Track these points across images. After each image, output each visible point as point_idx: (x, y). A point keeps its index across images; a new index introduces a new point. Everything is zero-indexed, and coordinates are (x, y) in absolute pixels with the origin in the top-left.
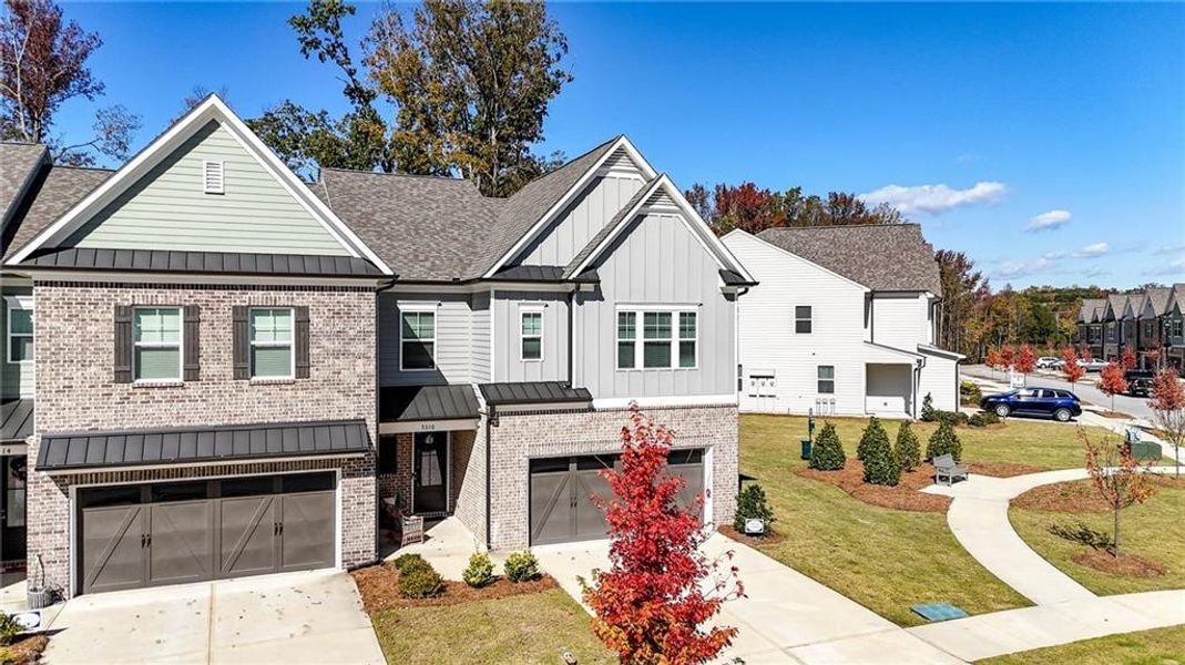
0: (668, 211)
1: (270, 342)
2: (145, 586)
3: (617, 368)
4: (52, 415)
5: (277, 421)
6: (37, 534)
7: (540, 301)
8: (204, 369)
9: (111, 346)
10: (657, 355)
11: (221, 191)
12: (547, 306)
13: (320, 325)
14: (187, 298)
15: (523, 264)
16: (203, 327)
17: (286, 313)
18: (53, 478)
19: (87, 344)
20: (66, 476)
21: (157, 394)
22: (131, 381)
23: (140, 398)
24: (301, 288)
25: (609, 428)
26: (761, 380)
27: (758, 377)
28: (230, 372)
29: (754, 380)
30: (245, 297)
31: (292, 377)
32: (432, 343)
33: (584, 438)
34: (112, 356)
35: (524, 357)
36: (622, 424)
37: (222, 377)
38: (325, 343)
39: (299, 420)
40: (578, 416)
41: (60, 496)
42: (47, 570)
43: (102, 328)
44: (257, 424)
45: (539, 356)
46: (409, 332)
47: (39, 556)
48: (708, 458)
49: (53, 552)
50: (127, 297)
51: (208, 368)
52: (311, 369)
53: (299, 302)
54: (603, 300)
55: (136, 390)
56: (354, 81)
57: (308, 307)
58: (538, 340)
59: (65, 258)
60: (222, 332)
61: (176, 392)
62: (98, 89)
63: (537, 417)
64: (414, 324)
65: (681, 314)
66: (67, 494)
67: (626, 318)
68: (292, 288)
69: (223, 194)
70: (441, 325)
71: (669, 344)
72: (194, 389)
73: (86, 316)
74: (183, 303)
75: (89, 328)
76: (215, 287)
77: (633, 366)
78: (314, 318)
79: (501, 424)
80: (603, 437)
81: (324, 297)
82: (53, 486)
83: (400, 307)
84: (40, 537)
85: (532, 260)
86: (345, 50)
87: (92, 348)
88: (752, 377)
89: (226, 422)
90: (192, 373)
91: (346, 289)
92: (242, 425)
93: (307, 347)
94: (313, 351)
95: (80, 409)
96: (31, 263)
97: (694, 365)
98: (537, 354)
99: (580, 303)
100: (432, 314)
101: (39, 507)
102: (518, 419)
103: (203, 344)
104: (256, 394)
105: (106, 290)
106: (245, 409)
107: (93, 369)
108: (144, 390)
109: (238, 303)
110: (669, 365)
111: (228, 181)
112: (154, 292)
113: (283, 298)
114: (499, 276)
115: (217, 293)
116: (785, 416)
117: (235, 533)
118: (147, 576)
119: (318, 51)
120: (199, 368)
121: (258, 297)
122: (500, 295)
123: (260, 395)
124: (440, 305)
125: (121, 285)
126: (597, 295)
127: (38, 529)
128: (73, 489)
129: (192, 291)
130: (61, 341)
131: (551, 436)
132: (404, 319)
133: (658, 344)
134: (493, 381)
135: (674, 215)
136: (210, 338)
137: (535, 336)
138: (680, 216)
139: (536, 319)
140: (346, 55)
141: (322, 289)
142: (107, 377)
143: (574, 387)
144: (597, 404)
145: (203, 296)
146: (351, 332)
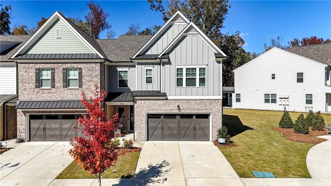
0: (195, 34)
1: (73, 78)
2: (44, 141)
3: (176, 87)
4: (22, 96)
5: (74, 99)
6: (19, 125)
7: (151, 65)
8: (56, 85)
9: (34, 79)
10: (191, 82)
11: (60, 37)
12: (154, 67)
13: (85, 73)
14: (52, 66)
15: (146, 54)
16: (56, 73)
17: (76, 70)
18: (22, 111)
19: (29, 78)
20: (25, 111)
21: (45, 91)
22: (39, 88)
23: (41, 92)
24: (80, 63)
25: (173, 105)
26: (283, 99)
27: (282, 98)
28: (62, 86)
29: (281, 99)
30: (66, 66)
31: (78, 87)
32: (127, 80)
33: (164, 108)
34: (35, 81)
35: (147, 83)
36: (177, 104)
37: (60, 87)
38: (86, 78)
39: (80, 99)
40: (162, 101)
41: (24, 116)
42: (21, 134)
43: (33, 74)
44: (69, 100)
45: (152, 83)
46: (121, 77)
47: (20, 131)
48: (211, 117)
49: (22, 130)
50: (38, 66)
51: (57, 85)
52: (83, 85)
53: (79, 67)
54: (171, 64)
55: (41, 90)
56: (165, 16)
57: (82, 68)
58: (151, 78)
59: (24, 57)
60: (60, 75)
61: (50, 91)
62: (110, 27)
63: (149, 101)
64: (122, 74)
65: (200, 69)
66: (25, 116)
67: (179, 71)
68: (77, 63)
69: (61, 38)
70: (129, 74)
71: (195, 79)
72: (54, 90)
73: (29, 71)
74: (51, 67)
75: (30, 74)
76: (58, 63)
77: (182, 86)
78: (83, 71)
79: (137, 103)
80: (171, 108)
81: (86, 65)
82: (22, 113)
83: (118, 69)
84: (20, 126)
85: (149, 53)
86: (163, 7)
87: (30, 79)
88: (280, 98)
89: (61, 99)
90: (53, 86)
91: (92, 63)
92: (65, 100)
93: (81, 79)
94: (83, 80)
95: (28, 94)
96: (16, 58)
97: (205, 86)
98: (151, 82)
99: (163, 65)
100: (127, 71)
101: (19, 118)
102: (143, 102)
103: (56, 78)
104: (69, 92)
105: (33, 64)
106: (66, 96)
107: (31, 84)
108: (42, 90)
109: (64, 67)
110: (196, 86)
111: (62, 35)
112: (44, 65)
113: (75, 66)
114: (137, 58)
115: (59, 65)
116: (293, 112)
117: (65, 129)
118: (45, 138)
119: (155, 8)
120: (55, 85)
121: (69, 66)
122: (138, 64)
123: (70, 92)
124: (129, 69)
125: (36, 63)
126: (169, 63)
127: (20, 124)
128: (28, 115)
129: (53, 64)
130: (24, 77)
131: (153, 107)
132: (119, 73)
133: (192, 79)
134: (137, 90)
135: (197, 35)
136: (57, 77)
137: (151, 76)
138: (199, 35)
139: (151, 71)
140: (163, 9)
141: (85, 63)
142: (34, 86)
143: (161, 92)
144: (169, 98)
145: (56, 65)
146: (93, 75)
